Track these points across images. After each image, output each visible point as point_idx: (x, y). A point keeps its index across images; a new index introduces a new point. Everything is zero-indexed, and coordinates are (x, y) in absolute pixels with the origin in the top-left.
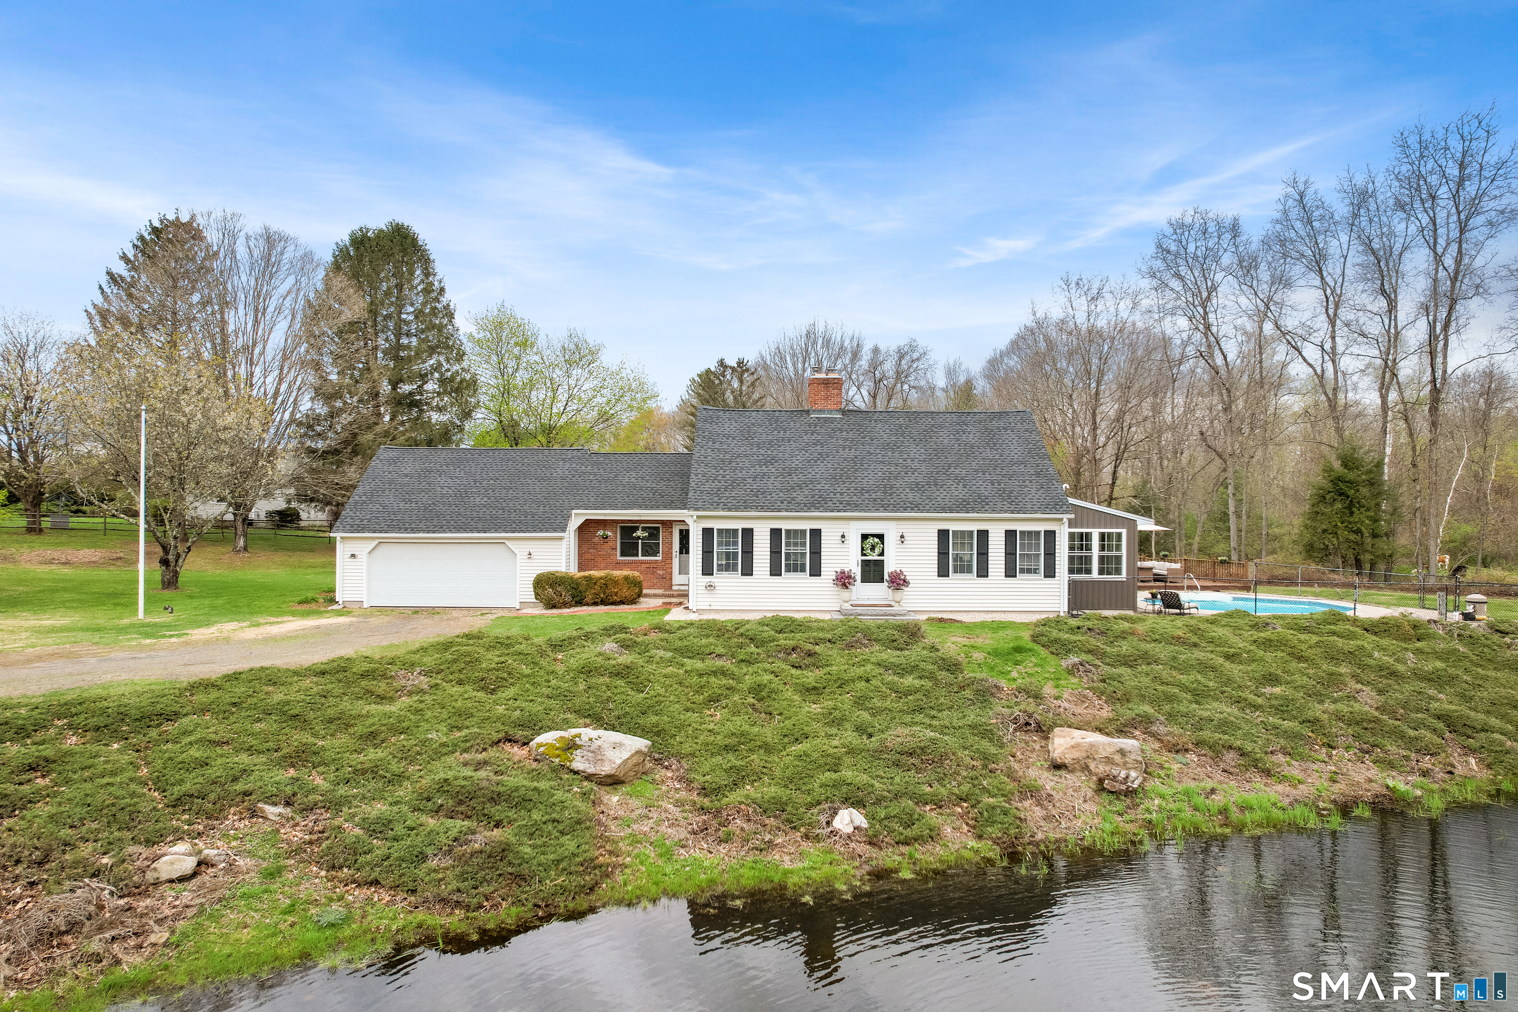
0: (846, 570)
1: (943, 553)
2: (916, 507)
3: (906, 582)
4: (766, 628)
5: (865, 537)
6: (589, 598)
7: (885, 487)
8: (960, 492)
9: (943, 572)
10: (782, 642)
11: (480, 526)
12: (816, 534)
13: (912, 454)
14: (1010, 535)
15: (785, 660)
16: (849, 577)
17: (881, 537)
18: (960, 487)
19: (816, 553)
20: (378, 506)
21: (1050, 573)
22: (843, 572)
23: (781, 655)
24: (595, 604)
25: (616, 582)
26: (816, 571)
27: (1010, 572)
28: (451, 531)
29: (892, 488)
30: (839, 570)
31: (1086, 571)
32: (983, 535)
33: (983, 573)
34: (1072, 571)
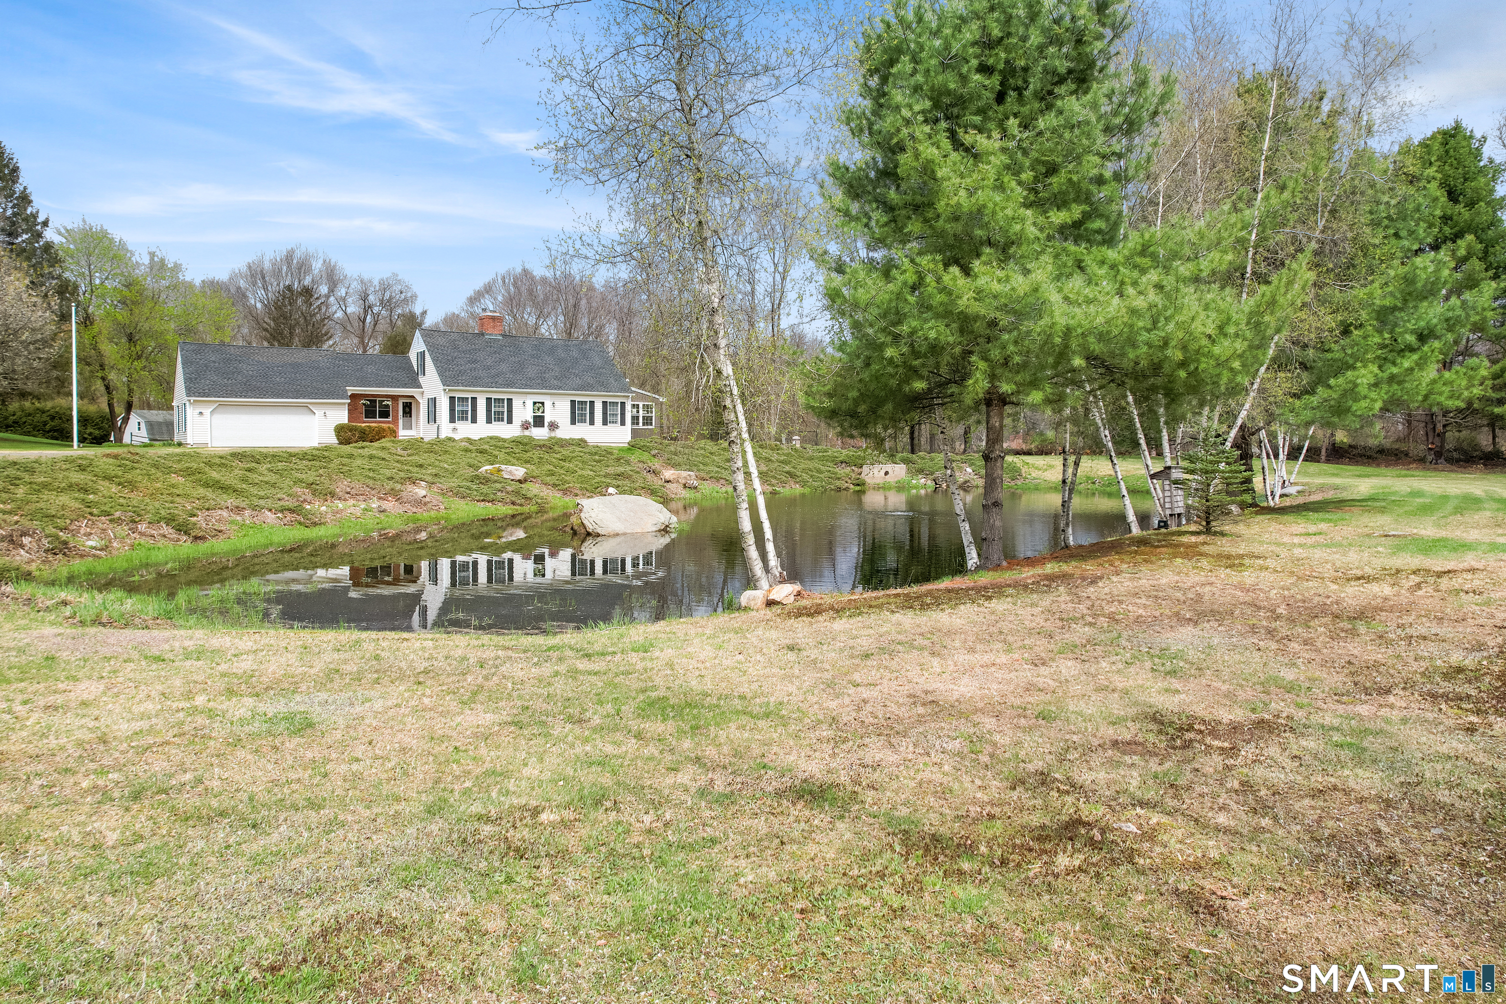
0: (526, 420)
1: (573, 412)
2: (560, 388)
3: (557, 427)
5: (535, 403)
6: (369, 438)
8: (578, 381)
9: (573, 422)
11: (290, 395)
12: (510, 401)
14: (604, 404)
16: (527, 424)
17: (543, 403)
18: (577, 378)
19: (510, 411)
21: (623, 423)
22: (524, 421)
26: (510, 421)
27: (605, 423)
29: (544, 377)
30: (522, 420)
31: (638, 424)
32: (592, 403)
33: (592, 423)
34: (633, 423)
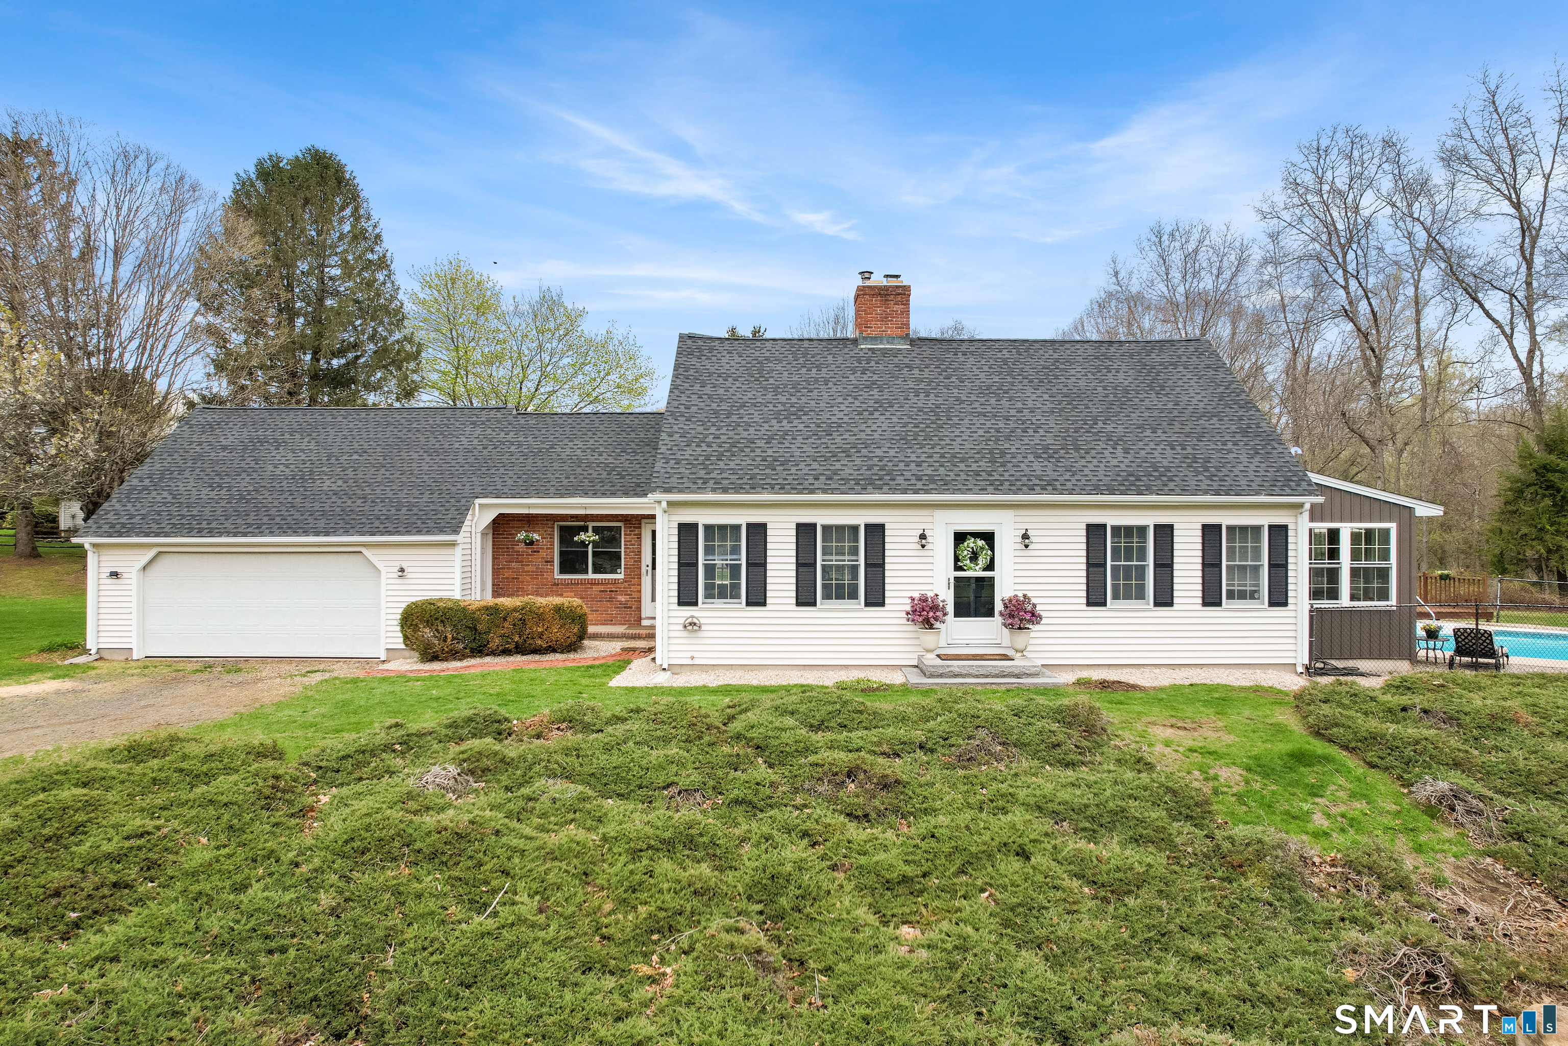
0: (930, 594)
1: (1095, 565)
2: (1049, 486)
3: (1035, 617)
4: (790, 721)
5: (960, 537)
6: (495, 643)
7: (991, 452)
8: (1119, 460)
9: (1095, 598)
10: (825, 755)
11: (321, 524)
12: (876, 532)
13: (1030, 404)
14: (1210, 532)
15: (832, 800)
16: (935, 608)
17: (988, 538)
18: (1119, 451)
19: (876, 566)
20: (165, 494)
21: (1279, 598)
22: (923, 599)
23: (823, 788)
24: (506, 652)
25: (539, 616)
26: (876, 598)
27: (1211, 598)
28: (272, 533)
29: (1003, 453)
30: (916, 595)
31: (1334, 594)
32: (1165, 533)
33: (1165, 598)
34: (1316, 594)
